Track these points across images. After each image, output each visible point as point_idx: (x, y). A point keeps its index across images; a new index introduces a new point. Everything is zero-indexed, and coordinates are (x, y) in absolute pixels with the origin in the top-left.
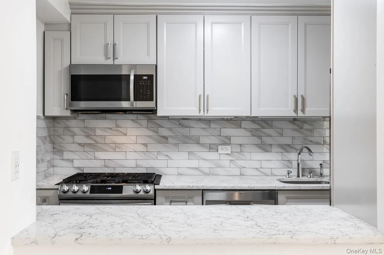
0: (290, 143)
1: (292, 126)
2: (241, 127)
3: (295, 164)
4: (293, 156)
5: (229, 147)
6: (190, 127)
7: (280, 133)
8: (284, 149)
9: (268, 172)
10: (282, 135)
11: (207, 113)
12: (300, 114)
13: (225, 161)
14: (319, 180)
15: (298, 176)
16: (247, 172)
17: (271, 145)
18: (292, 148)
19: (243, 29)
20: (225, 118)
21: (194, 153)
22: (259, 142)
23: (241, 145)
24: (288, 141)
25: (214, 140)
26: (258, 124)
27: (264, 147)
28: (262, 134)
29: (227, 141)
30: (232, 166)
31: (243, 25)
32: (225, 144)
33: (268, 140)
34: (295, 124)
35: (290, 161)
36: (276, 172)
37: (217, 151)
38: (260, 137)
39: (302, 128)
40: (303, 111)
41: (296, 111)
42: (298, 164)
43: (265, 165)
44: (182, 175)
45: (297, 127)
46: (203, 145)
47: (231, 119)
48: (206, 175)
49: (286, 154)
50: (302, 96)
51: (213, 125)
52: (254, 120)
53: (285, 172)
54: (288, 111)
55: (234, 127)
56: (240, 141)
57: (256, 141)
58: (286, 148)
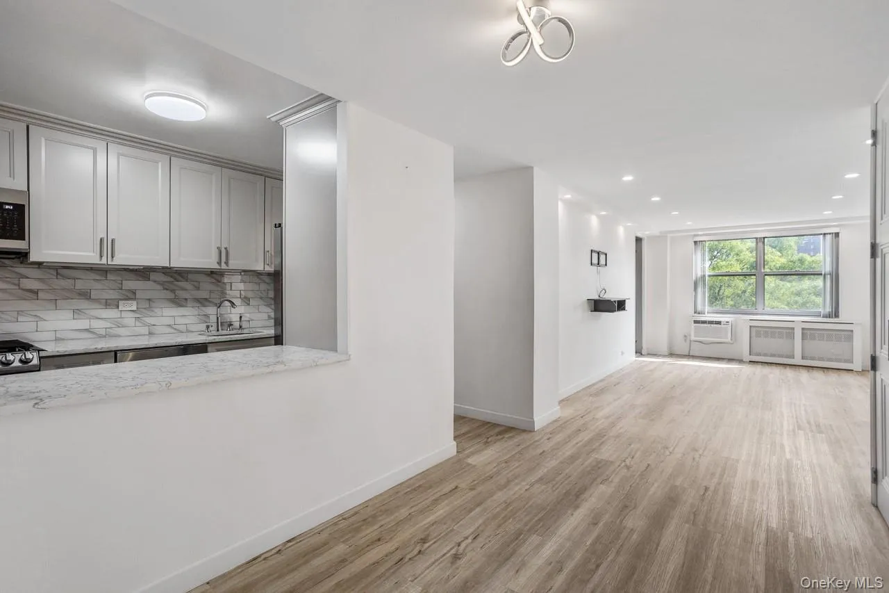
0: (208, 297)
1: (208, 279)
2: (149, 280)
3: (213, 319)
4: (211, 310)
5: (135, 303)
6: (75, 279)
7: (196, 287)
8: (201, 303)
9: (183, 328)
10: (198, 288)
11: (112, 261)
12: (224, 266)
13: (129, 319)
14: (240, 332)
15: (218, 330)
16: (158, 330)
17: (186, 299)
18: (210, 302)
19: (161, 169)
20: (131, 268)
21: (84, 311)
22: (172, 296)
23: (149, 300)
24: (205, 295)
25: (112, 295)
26: (172, 277)
27: (178, 302)
28: (176, 288)
29: (131, 295)
30: (138, 324)
31: (160, 164)
32: (128, 299)
33: (183, 294)
34: (213, 277)
35: (207, 316)
36: (192, 328)
37: (118, 307)
38: (173, 291)
39: (219, 282)
40: (227, 263)
41: (220, 263)
42: (218, 318)
43: (179, 320)
44: (63, 339)
45: (214, 281)
46: (97, 301)
47: (136, 270)
48: (100, 337)
49: (203, 308)
50: (226, 248)
51: (110, 277)
52: (166, 271)
53: (203, 327)
54: (211, 263)
55: (140, 279)
56: (149, 295)
57: (170, 295)
58: (203, 302)
